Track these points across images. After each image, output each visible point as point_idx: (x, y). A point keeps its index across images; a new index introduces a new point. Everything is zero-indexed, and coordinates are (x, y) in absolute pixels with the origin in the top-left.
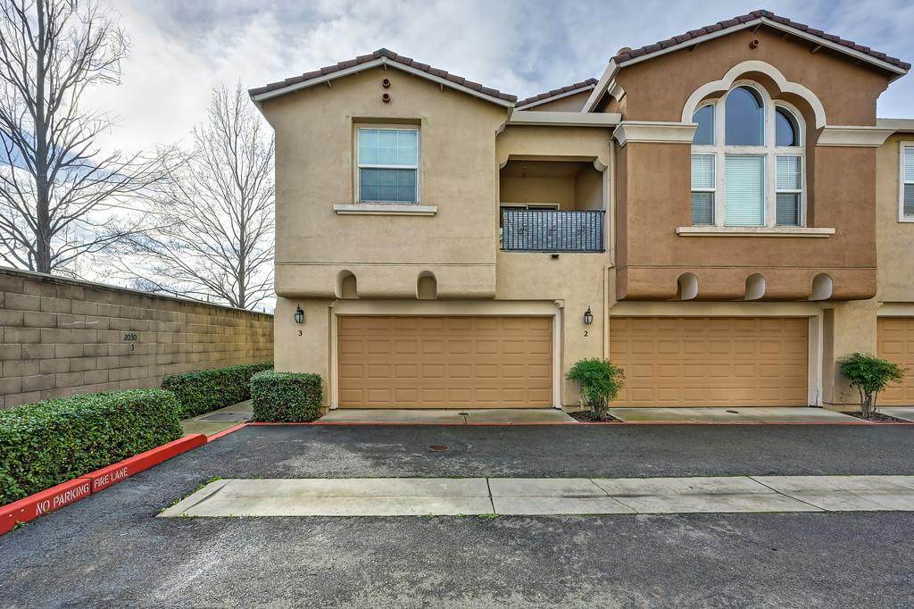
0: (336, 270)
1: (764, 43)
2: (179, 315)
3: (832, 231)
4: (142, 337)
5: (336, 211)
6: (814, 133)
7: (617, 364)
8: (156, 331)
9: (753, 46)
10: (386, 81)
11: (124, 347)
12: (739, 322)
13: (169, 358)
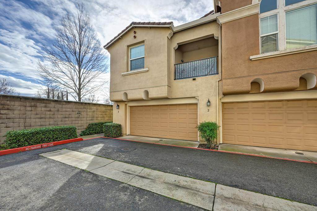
0: (123, 92)
2: (94, 108)
4: (82, 113)
5: (122, 75)
8: (87, 112)
10: (135, 32)
11: (77, 116)
13: (91, 119)
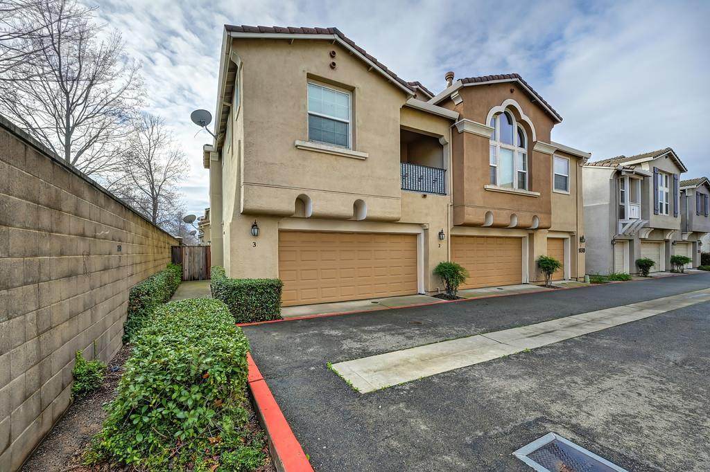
0: (296, 193)
1: (516, 92)
3: (539, 194)
4: (123, 248)
5: (296, 146)
6: (532, 144)
7: (457, 262)
9: (512, 91)
10: (334, 53)
11: (117, 258)
12: (498, 239)
